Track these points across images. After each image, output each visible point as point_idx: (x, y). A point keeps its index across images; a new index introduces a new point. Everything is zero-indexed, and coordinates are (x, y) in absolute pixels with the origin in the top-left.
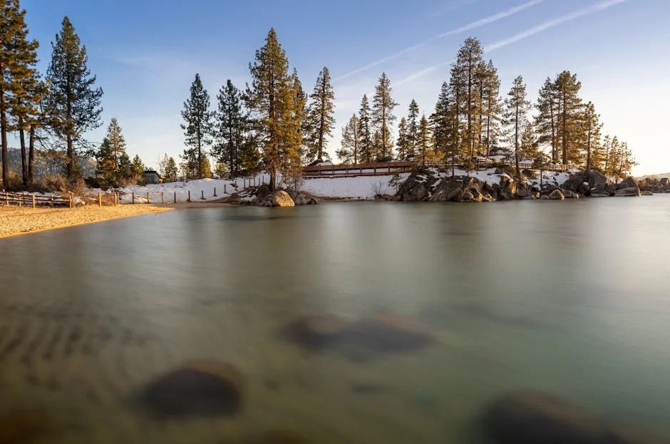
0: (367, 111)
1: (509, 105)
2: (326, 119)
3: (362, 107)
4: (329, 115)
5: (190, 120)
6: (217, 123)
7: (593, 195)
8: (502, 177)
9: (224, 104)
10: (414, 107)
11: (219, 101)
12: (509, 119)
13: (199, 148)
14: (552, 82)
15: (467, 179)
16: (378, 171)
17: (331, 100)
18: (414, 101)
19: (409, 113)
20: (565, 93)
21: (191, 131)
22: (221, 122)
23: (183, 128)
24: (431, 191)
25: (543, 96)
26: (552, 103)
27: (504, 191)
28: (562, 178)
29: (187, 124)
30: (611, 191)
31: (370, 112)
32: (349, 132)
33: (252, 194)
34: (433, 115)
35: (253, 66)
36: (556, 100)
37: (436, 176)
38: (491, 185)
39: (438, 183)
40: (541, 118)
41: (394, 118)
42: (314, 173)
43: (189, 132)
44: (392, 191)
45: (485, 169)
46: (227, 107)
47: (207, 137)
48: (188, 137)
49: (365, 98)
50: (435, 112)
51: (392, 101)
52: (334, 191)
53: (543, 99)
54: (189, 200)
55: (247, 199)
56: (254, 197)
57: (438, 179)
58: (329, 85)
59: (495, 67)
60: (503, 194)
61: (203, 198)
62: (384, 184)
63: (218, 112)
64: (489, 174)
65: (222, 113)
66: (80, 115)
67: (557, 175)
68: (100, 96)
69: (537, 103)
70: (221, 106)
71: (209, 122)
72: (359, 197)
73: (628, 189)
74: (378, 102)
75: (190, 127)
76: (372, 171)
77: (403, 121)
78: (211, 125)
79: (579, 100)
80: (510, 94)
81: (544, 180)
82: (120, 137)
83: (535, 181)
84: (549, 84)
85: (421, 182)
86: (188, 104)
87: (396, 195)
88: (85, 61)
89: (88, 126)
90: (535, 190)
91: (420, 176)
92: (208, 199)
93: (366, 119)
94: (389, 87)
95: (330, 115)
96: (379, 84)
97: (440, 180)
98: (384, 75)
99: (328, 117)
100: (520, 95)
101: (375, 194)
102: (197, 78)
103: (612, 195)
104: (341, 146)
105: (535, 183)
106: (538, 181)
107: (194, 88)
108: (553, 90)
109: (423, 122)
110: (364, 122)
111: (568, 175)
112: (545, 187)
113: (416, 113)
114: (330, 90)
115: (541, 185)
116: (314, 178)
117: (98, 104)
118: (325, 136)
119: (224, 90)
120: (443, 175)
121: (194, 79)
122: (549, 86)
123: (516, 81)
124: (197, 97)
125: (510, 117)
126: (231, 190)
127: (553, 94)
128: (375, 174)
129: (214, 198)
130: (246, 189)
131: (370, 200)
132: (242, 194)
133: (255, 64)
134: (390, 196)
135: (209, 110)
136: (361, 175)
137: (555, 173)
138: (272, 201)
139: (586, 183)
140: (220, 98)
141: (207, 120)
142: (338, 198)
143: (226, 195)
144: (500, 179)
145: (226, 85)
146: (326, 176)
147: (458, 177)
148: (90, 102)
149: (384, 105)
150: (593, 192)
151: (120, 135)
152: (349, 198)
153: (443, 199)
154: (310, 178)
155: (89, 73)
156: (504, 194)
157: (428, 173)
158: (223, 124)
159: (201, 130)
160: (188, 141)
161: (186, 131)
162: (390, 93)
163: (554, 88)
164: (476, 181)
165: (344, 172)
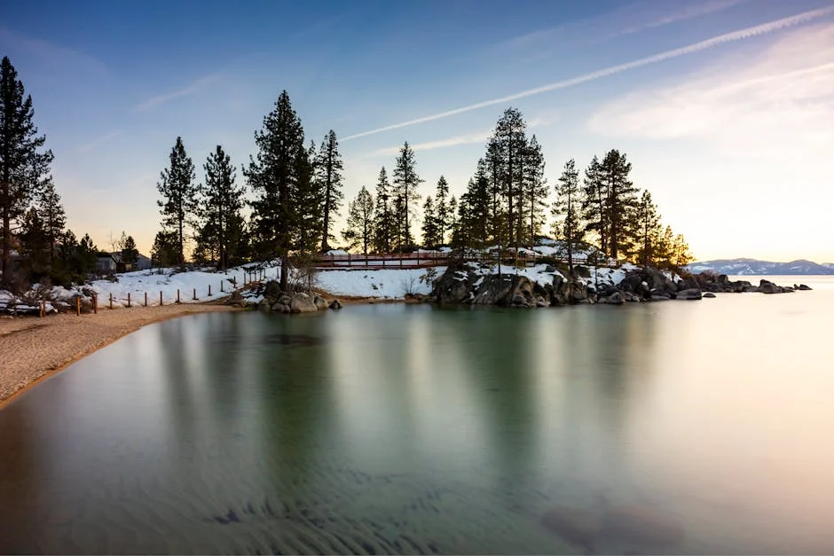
0: (385, 187)
1: (560, 192)
2: (332, 193)
3: (379, 182)
4: (336, 189)
5: (168, 195)
6: (203, 199)
7: (653, 297)
8: (555, 276)
9: (212, 175)
10: (443, 185)
11: (206, 172)
12: (560, 208)
13: (181, 231)
14: (600, 162)
15: (516, 278)
16: (404, 263)
17: (338, 171)
18: (442, 177)
19: (437, 192)
20: (614, 174)
21: (170, 208)
22: (209, 198)
23: (160, 205)
24: (473, 291)
25: (590, 177)
26: (600, 185)
27: (557, 293)
28: (618, 277)
29: (166, 200)
30: (672, 293)
31: (390, 189)
32: (358, 208)
33: (258, 294)
34: (465, 195)
35: (260, 135)
36: (604, 183)
37: (477, 273)
38: (543, 285)
39: (480, 281)
40: (587, 202)
41: (419, 197)
42: (324, 264)
43: (166, 210)
44: (425, 289)
45: (532, 264)
46: (216, 179)
47: (190, 216)
48: (166, 217)
49: (383, 172)
50: (467, 192)
51: (416, 177)
52: (354, 288)
53: (590, 181)
54: (178, 302)
55: (253, 300)
56: (261, 297)
57: (480, 277)
58: (336, 153)
59: (539, 143)
60: (556, 296)
61: (195, 299)
62: (414, 280)
63: (204, 185)
64: (540, 273)
65: (210, 187)
66: (20, 185)
67: (611, 272)
68: (49, 160)
69: (584, 186)
70: (209, 178)
71: (194, 198)
72: (386, 297)
73: (690, 290)
74: (399, 177)
75: (169, 204)
76: (398, 263)
77: (429, 200)
78: (196, 202)
79: (629, 184)
80: (561, 180)
81: (599, 279)
82: (57, 208)
83: (589, 279)
84: (597, 163)
85: (461, 280)
86: (166, 174)
87: (431, 295)
88: (31, 116)
89: (31, 199)
90: (590, 291)
91: (460, 273)
92: (202, 300)
93: (385, 197)
94: (412, 160)
95: (338, 188)
96: (401, 155)
97: (483, 278)
98: (406, 145)
99: (335, 191)
100: (572, 180)
101: (405, 292)
102: (179, 141)
103: (673, 297)
104: (347, 225)
105: (589, 282)
106: (593, 280)
107: (174, 155)
108: (600, 171)
109: (453, 202)
110: (382, 201)
111: (624, 272)
112: (600, 287)
113: (445, 193)
114: (338, 159)
115: (596, 285)
116: (327, 270)
117: (47, 172)
118: (332, 214)
119: (213, 159)
120: (486, 271)
121: (175, 143)
122: (595, 166)
123: (568, 165)
124: (178, 166)
125: (562, 206)
126: (229, 288)
127: (601, 175)
128: (402, 267)
129: (210, 299)
130: (246, 286)
131: (400, 301)
132: (244, 293)
133: (262, 132)
134: (424, 296)
135: (194, 183)
136: (384, 267)
137: (609, 269)
138: (290, 306)
139: (645, 283)
140: (207, 167)
141: (191, 196)
142: (361, 298)
143: (223, 295)
144: (552, 278)
145: (215, 153)
146: (341, 268)
147: (505, 276)
148: (34, 168)
149: (407, 181)
150: (654, 293)
151: (58, 205)
152: (375, 298)
153: (489, 302)
154: (321, 270)
155: (35, 132)
156: (558, 297)
157: (468, 269)
158: (212, 201)
159: (183, 208)
160: (166, 222)
161: (163, 208)
162: (414, 166)
163: (602, 169)
164: (527, 281)
165: (364, 263)
